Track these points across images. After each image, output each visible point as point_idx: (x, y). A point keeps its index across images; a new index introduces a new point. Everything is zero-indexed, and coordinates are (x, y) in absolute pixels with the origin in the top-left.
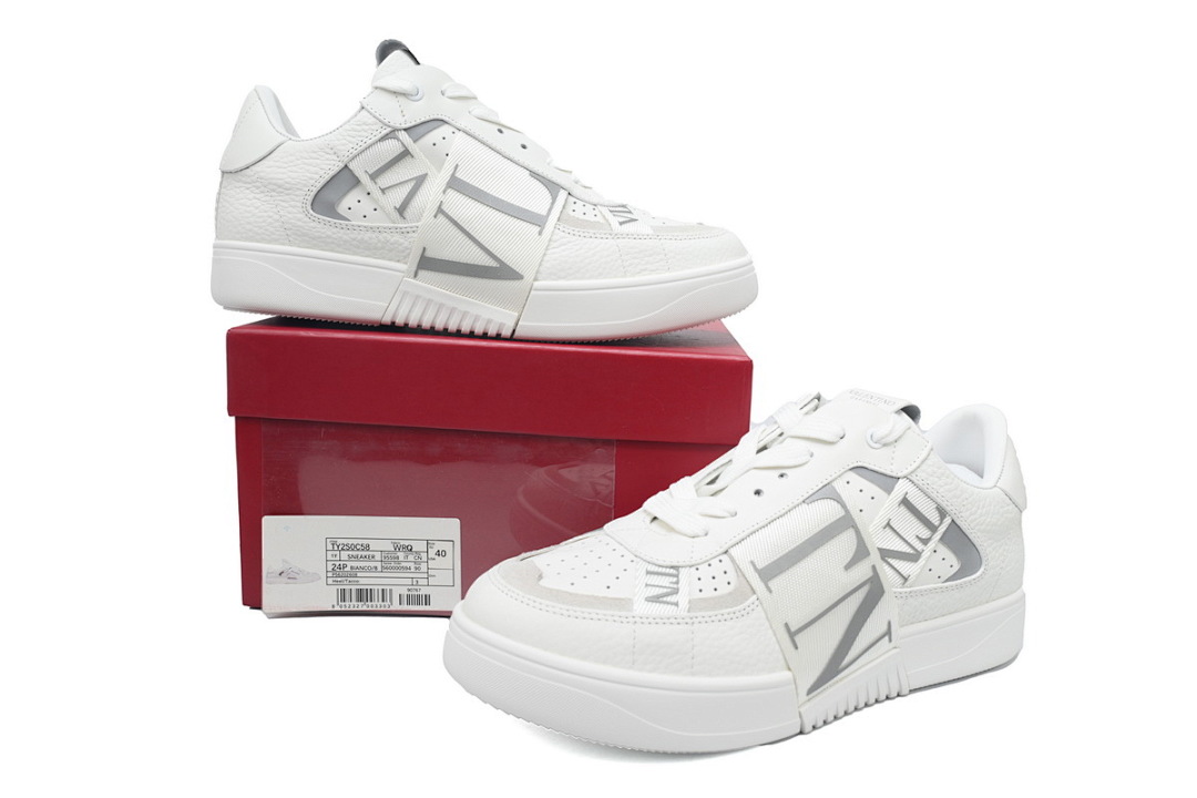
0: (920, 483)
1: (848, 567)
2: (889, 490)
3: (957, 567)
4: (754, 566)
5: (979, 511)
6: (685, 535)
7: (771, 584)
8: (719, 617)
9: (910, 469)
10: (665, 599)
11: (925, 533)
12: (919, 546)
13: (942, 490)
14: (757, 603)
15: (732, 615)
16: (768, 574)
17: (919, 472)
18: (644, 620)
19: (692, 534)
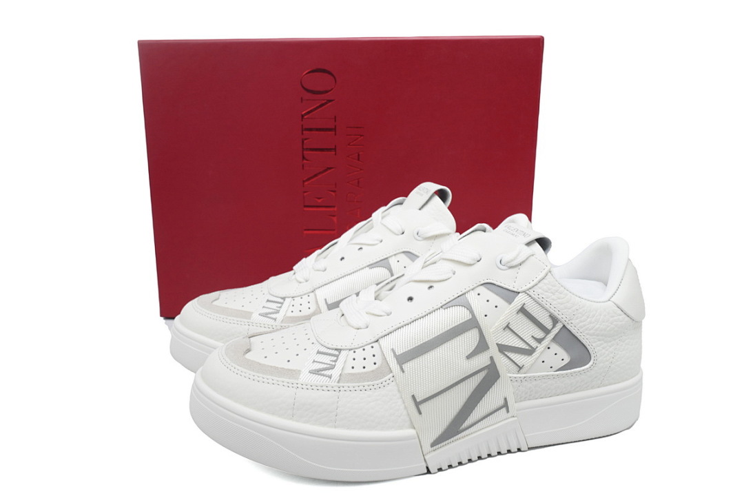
0: (536, 297)
1: (468, 357)
2: (510, 301)
3: (567, 360)
4: (394, 353)
5: (589, 320)
6: (353, 327)
7: (404, 366)
8: (361, 388)
9: (529, 286)
10: (323, 372)
11: (540, 334)
12: (534, 344)
13: (555, 302)
14: (392, 379)
15: (371, 387)
16: (403, 359)
17: (536, 289)
18: (304, 386)
19: (357, 327)
